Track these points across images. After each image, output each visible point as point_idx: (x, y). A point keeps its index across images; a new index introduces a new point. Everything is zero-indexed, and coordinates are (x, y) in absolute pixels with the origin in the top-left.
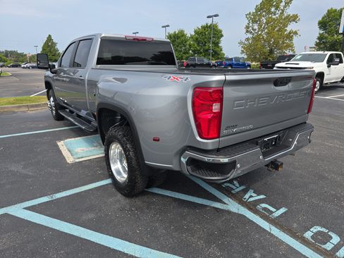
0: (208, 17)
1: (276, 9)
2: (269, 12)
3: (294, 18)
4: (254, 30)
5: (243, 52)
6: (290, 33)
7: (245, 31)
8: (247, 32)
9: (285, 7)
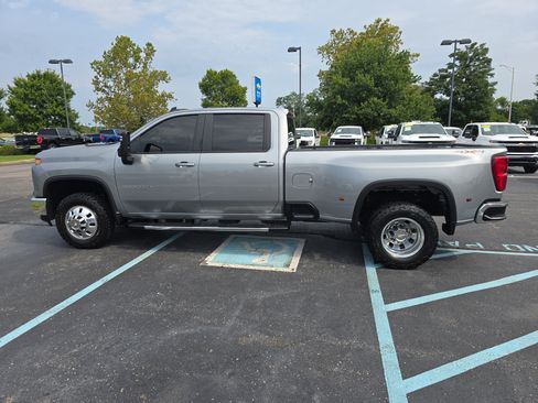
0: (51, 62)
1: (136, 60)
2: (126, 64)
3: (163, 76)
4: (110, 88)
5: (97, 119)
6: (163, 96)
7: (93, 87)
8: (98, 89)
9: (147, 59)
